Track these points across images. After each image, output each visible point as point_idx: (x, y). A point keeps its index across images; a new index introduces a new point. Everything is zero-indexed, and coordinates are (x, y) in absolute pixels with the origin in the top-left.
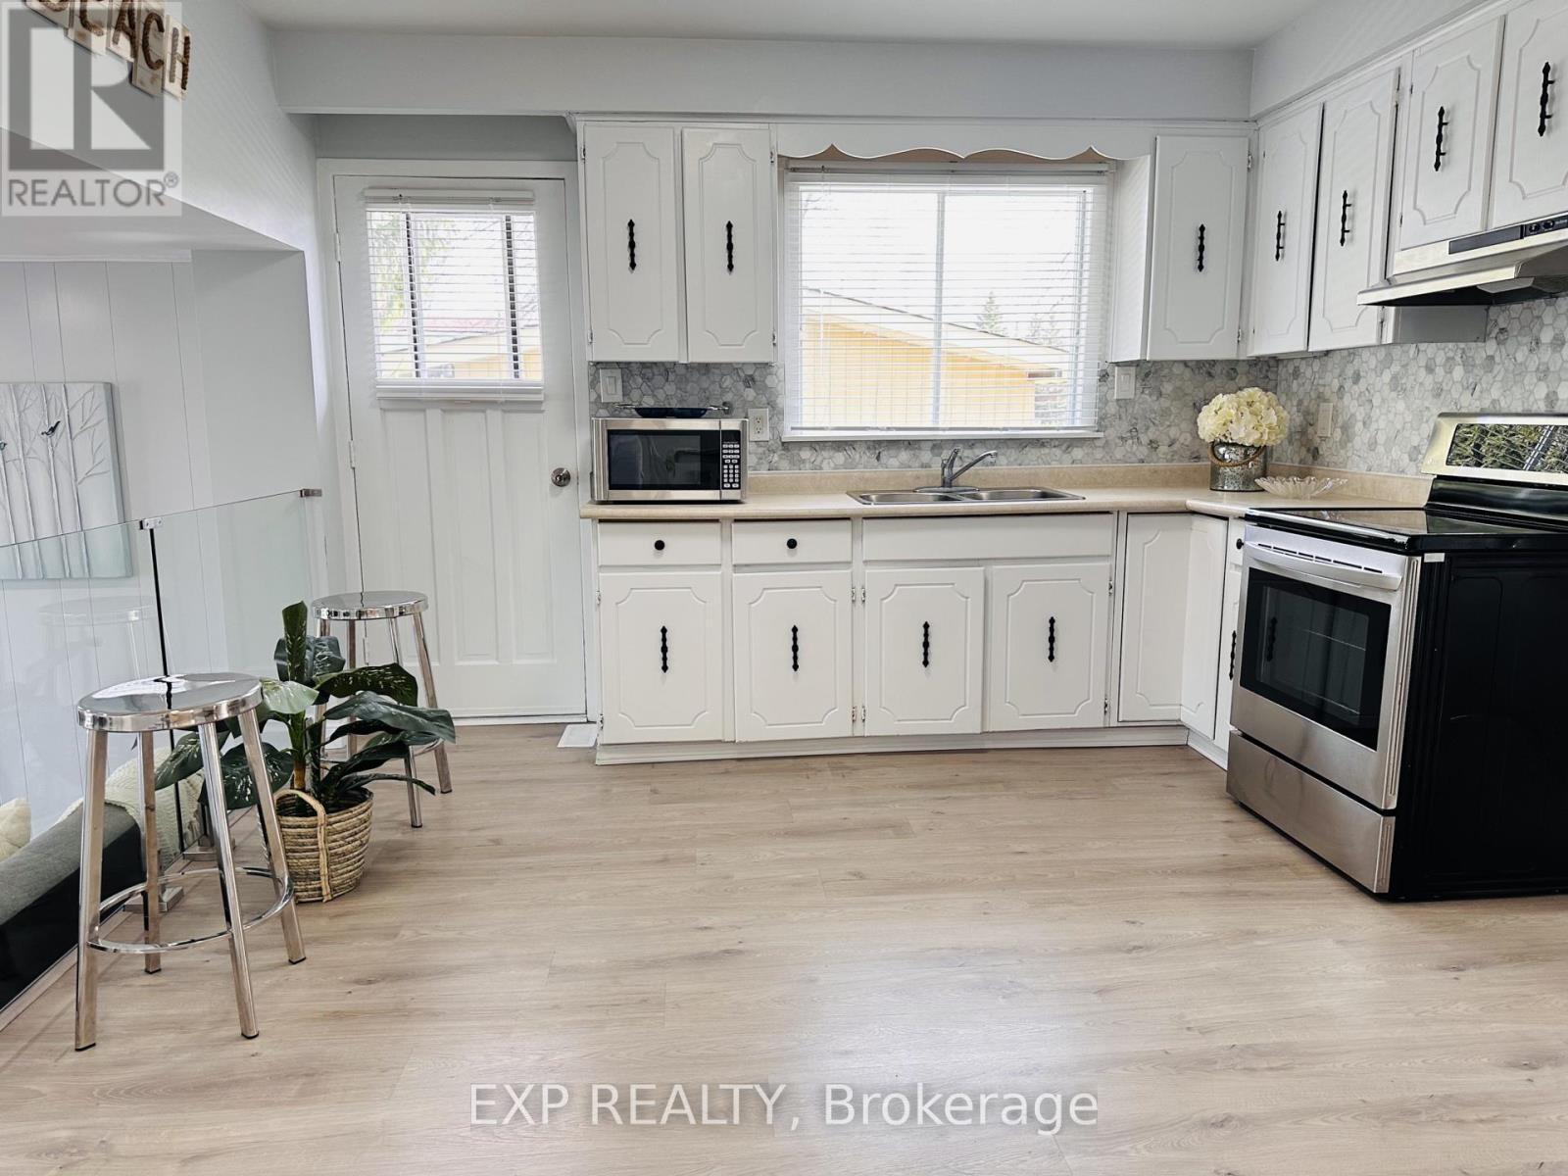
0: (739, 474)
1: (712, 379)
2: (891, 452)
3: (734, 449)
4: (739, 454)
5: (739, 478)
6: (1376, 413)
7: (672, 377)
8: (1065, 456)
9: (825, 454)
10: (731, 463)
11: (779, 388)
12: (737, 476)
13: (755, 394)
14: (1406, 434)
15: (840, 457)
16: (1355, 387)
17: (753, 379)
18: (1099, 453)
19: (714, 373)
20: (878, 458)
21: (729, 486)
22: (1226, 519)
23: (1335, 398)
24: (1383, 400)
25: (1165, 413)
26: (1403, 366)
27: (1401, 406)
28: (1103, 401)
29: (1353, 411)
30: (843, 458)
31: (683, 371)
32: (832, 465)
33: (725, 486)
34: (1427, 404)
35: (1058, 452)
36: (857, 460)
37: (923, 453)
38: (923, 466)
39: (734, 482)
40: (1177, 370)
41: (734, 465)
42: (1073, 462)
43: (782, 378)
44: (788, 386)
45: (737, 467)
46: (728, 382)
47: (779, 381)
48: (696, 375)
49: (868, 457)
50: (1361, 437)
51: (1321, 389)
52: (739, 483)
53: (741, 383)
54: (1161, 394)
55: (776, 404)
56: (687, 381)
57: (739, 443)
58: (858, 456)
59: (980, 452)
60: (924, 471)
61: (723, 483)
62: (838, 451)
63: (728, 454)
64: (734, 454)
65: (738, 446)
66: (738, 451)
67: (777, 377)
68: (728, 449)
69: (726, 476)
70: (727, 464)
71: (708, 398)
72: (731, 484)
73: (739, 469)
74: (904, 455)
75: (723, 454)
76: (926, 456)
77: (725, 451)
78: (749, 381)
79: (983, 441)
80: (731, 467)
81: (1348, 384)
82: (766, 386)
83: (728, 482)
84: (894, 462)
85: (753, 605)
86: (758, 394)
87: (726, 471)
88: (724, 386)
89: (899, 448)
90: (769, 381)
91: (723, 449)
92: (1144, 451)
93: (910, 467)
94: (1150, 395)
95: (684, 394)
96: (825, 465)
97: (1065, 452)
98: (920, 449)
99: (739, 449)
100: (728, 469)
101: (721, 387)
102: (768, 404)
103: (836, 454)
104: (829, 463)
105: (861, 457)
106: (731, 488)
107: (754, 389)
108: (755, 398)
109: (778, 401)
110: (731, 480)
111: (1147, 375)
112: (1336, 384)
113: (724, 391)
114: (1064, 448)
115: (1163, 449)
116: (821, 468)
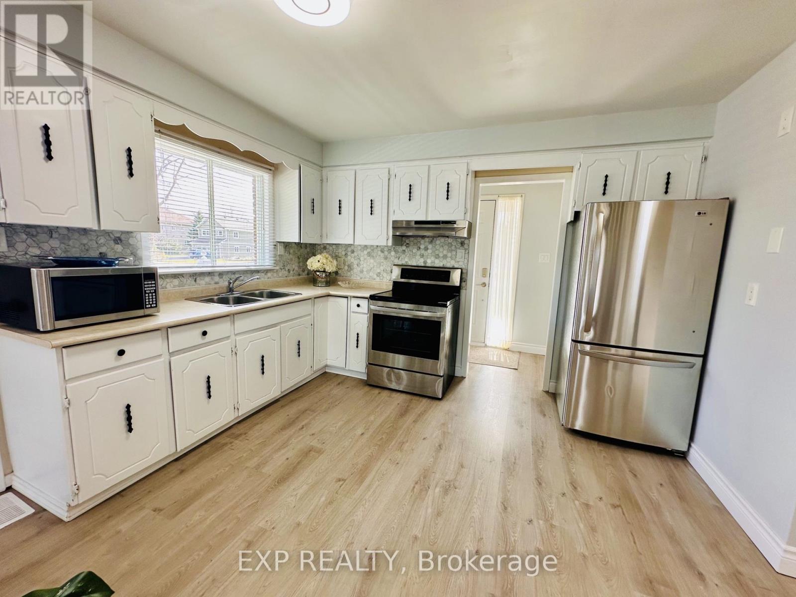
0: (156, 298)
1: (90, 238)
2: (201, 277)
3: (151, 284)
4: (155, 287)
5: (156, 301)
6: (362, 262)
7: (55, 235)
8: (266, 276)
9: (168, 280)
10: (150, 293)
11: (138, 245)
12: (154, 300)
13: (122, 248)
14: (375, 269)
15: (176, 282)
16: (352, 254)
17: (120, 239)
18: (275, 275)
19: (90, 234)
20: (195, 281)
21: (150, 306)
22: (347, 297)
23: (344, 257)
24: (365, 259)
25: (291, 260)
26: (372, 250)
27: (372, 261)
28: (275, 256)
29: (352, 261)
30: (178, 282)
31: (66, 232)
32: (172, 286)
33: (147, 306)
34: (382, 261)
35: (263, 274)
36: (185, 282)
37: (215, 277)
38: (216, 283)
39: (153, 304)
40: (294, 245)
41: (152, 293)
42: (268, 278)
43: (139, 240)
44: (143, 244)
45: (154, 294)
46: (102, 240)
47: (138, 241)
48: (76, 235)
49: (190, 281)
50: (356, 270)
51: (337, 254)
52: (156, 304)
53: (112, 241)
54: (290, 253)
55: (136, 254)
56: (69, 239)
57: (155, 281)
58: (185, 280)
59: (237, 276)
60: (217, 286)
61: (146, 305)
62: (175, 279)
63: (148, 287)
64: (152, 287)
65: (154, 282)
66: (154, 285)
67: (137, 239)
68: (148, 284)
69: (147, 300)
70: (148, 293)
71: (87, 250)
72: (151, 305)
73: (156, 296)
74: (207, 279)
75: (145, 287)
76: (217, 279)
77: (146, 286)
78: (118, 240)
79: (238, 272)
80: (150, 295)
81: (349, 253)
82: (130, 244)
83: (149, 304)
84: (203, 282)
85: (184, 372)
86: (124, 248)
87: (147, 298)
88: (100, 243)
89: (205, 276)
90: (131, 241)
91: (145, 284)
92: (286, 273)
93: (210, 284)
94: (287, 253)
95: (67, 247)
96: (168, 286)
97: (265, 274)
98: (214, 275)
99: (155, 284)
100: (149, 296)
101: (97, 243)
102: (132, 254)
103: (175, 280)
104: (170, 285)
105: (187, 281)
106: (151, 307)
107: (121, 245)
108: (122, 250)
109: (138, 252)
110: (151, 303)
111: (286, 246)
112: (344, 253)
113: (100, 246)
114: (265, 272)
115: (291, 272)
116: (166, 288)
